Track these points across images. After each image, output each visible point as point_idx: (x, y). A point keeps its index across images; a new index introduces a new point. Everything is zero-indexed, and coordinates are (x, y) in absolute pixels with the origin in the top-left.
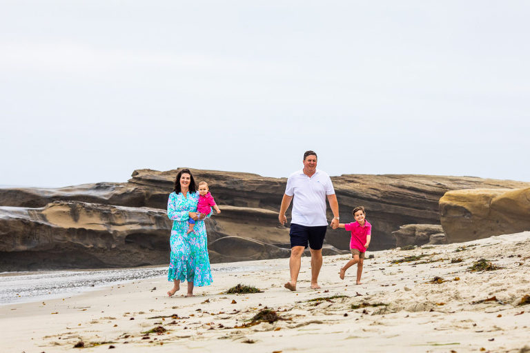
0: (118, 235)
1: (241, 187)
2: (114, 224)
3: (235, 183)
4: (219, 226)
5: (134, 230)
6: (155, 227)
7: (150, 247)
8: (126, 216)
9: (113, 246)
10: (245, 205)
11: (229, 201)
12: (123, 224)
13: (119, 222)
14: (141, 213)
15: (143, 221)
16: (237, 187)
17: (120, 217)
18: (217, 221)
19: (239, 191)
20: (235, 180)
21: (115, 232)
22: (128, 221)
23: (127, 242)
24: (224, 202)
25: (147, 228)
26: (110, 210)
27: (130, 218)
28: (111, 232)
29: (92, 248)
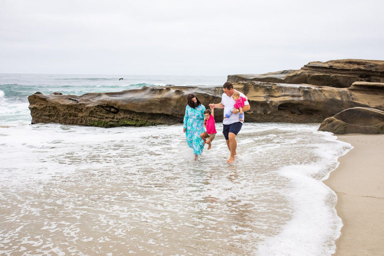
0: (273, 104)
1: (376, 69)
2: (272, 96)
3: (372, 66)
4: (353, 97)
5: (286, 101)
6: (302, 98)
7: (298, 112)
8: (282, 91)
9: (269, 113)
10: (379, 81)
11: (367, 79)
12: (279, 97)
13: (277, 95)
14: (294, 88)
15: (295, 94)
16: (373, 69)
17: (278, 91)
18: (353, 93)
19: (374, 72)
20: (372, 64)
21: (271, 102)
22: (283, 94)
23: (279, 109)
24: (363, 79)
25: (296, 99)
26: (271, 87)
27: (285, 92)
28: (268, 103)
29: (252, 114)
